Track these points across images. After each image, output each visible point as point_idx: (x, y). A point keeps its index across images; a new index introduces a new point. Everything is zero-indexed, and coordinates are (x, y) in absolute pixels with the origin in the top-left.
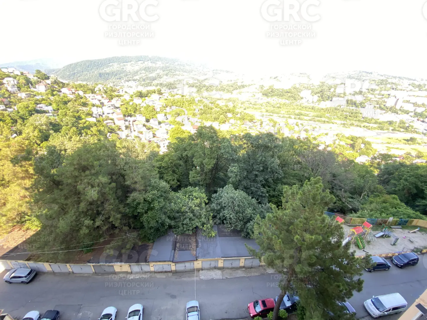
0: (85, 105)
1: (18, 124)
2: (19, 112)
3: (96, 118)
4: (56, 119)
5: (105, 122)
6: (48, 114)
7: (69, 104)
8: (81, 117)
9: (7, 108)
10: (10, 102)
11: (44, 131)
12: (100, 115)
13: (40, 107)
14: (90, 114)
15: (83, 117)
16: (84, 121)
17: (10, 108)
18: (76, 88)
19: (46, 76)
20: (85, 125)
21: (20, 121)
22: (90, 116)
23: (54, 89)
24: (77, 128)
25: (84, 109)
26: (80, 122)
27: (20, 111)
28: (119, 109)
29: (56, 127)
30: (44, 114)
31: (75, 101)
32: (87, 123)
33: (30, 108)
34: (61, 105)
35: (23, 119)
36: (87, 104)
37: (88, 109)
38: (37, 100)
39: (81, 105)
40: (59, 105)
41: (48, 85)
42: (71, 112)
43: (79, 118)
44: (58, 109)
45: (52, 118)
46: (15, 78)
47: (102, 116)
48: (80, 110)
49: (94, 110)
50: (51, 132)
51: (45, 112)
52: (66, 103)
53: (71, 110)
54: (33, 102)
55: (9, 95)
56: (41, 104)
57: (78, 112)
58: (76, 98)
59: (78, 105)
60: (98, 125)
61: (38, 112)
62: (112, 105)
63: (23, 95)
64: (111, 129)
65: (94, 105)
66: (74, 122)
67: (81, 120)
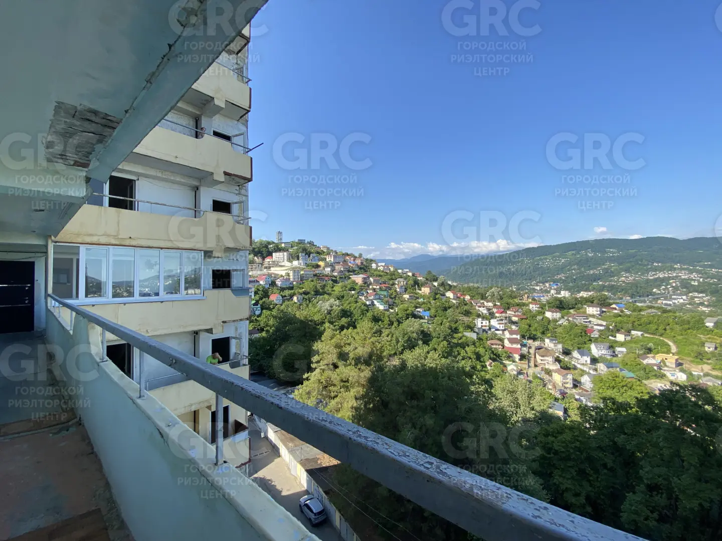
0: (467, 313)
1: (393, 326)
2: (398, 315)
3: (478, 334)
4: (429, 328)
5: (489, 342)
6: (422, 321)
7: (449, 311)
8: (458, 330)
9: (389, 308)
10: (394, 303)
11: (413, 340)
12: (484, 330)
13: (418, 311)
14: (471, 328)
15: (461, 329)
16: (460, 335)
17: (392, 308)
18: (464, 292)
19: (435, 277)
20: (460, 342)
21: (395, 324)
22: (470, 330)
23: (439, 291)
24: (449, 344)
25: (466, 319)
26: (456, 335)
27: (399, 313)
28: (516, 324)
29: (426, 337)
30: (418, 319)
31: (457, 307)
32: (464, 338)
33: (408, 312)
34: (440, 312)
35: (399, 323)
36: (471, 313)
37: (470, 320)
38: (418, 303)
39: (462, 313)
40: (437, 311)
41: (434, 288)
42: (448, 322)
43: (456, 330)
44: (435, 316)
45: (425, 326)
46: (405, 279)
47: (487, 332)
48: (460, 320)
49: (479, 323)
50: (420, 342)
51: (421, 318)
52: (445, 309)
53: (449, 319)
54: (413, 305)
55: (396, 296)
56: (420, 307)
57: (456, 323)
58: (459, 303)
59: (459, 313)
60: (477, 344)
61: (415, 316)
62: (506, 318)
63: (406, 296)
64: (495, 355)
65: (479, 316)
66: (447, 335)
67: (456, 333)
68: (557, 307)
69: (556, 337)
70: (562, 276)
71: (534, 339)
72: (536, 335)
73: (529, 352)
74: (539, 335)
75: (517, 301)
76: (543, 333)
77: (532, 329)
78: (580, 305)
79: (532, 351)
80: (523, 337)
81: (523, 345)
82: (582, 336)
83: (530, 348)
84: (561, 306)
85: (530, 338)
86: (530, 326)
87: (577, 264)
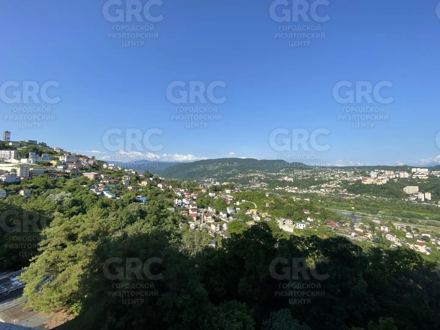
0: (170, 196)
1: (119, 209)
2: (123, 201)
3: (175, 208)
4: (145, 208)
5: (181, 212)
6: (141, 203)
7: (159, 195)
8: (164, 207)
9: (116, 196)
10: (120, 192)
11: (134, 217)
12: (179, 206)
13: (138, 197)
14: (171, 205)
15: (165, 207)
16: (165, 210)
17: (118, 197)
18: (169, 183)
19: (151, 175)
20: (165, 214)
21: (120, 208)
22: (171, 206)
23: (153, 184)
24: (158, 216)
25: (169, 200)
26: (162, 211)
27: (124, 200)
28: (195, 201)
29: (142, 214)
30: (138, 203)
31: (164, 193)
32: (167, 212)
33: (131, 198)
34: (153, 196)
35: (124, 206)
36: (172, 196)
37: (172, 200)
38: (139, 192)
39: (167, 197)
40: (151, 196)
41: (150, 181)
42: (158, 203)
43: (162, 208)
44: (150, 200)
45: (143, 206)
46: (130, 176)
47: (180, 206)
48: (165, 201)
49: (176, 201)
50: (139, 218)
51: (140, 201)
52: (157, 195)
53: (159, 201)
54: (135, 194)
55: (122, 188)
56: (139, 195)
57: (163, 203)
58: (165, 191)
59: (165, 197)
60: (175, 214)
61: (135, 201)
62: (191, 197)
63: (130, 188)
64: (184, 219)
65: (176, 197)
66: (157, 211)
67: (163, 209)
68: (214, 190)
69: (213, 205)
70: (216, 175)
71: (203, 207)
72: (204, 206)
73: (201, 215)
74: (206, 205)
75: (196, 188)
76: (208, 204)
77: (203, 202)
78: (223, 189)
79: (202, 214)
80: (198, 207)
81: (198, 212)
82: (223, 204)
83: (201, 213)
84: (216, 189)
85: (202, 207)
86: (202, 201)
87: (222, 169)
